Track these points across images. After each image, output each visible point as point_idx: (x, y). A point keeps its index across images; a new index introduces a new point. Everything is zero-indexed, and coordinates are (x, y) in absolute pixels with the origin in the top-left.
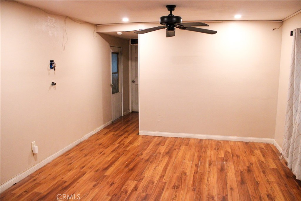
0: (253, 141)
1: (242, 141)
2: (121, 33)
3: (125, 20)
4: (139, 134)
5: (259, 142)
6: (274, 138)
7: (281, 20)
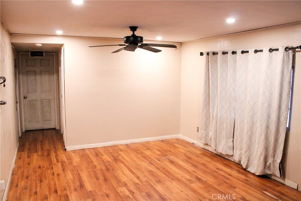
0: (166, 139)
1: (158, 140)
2: (41, 45)
3: (59, 32)
4: (67, 150)
5: (170, 138)
6: (180, 134)
7: (181, 43)
